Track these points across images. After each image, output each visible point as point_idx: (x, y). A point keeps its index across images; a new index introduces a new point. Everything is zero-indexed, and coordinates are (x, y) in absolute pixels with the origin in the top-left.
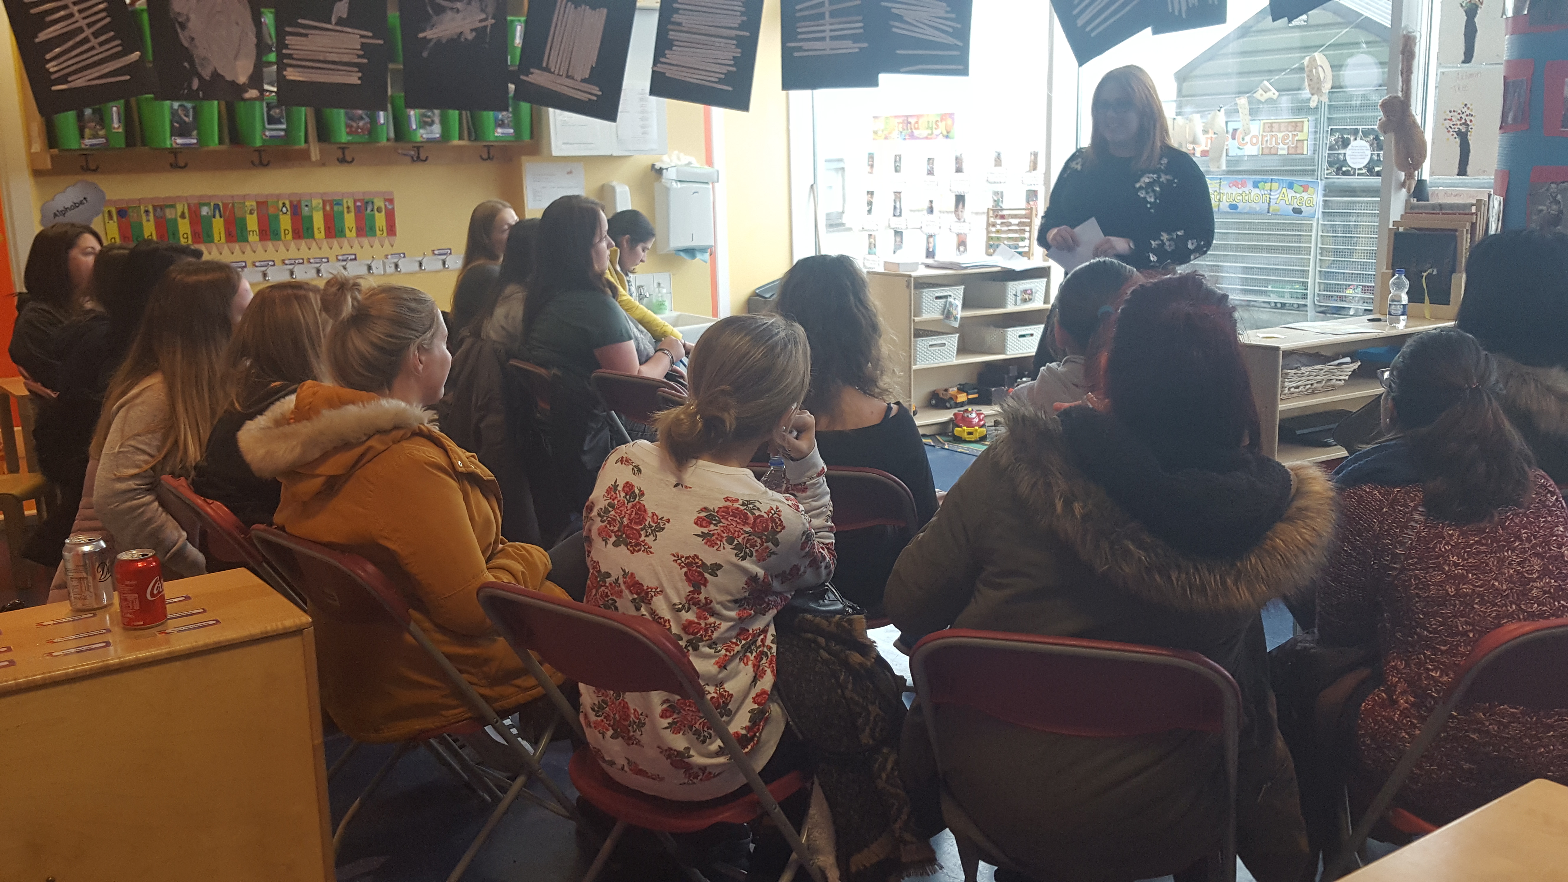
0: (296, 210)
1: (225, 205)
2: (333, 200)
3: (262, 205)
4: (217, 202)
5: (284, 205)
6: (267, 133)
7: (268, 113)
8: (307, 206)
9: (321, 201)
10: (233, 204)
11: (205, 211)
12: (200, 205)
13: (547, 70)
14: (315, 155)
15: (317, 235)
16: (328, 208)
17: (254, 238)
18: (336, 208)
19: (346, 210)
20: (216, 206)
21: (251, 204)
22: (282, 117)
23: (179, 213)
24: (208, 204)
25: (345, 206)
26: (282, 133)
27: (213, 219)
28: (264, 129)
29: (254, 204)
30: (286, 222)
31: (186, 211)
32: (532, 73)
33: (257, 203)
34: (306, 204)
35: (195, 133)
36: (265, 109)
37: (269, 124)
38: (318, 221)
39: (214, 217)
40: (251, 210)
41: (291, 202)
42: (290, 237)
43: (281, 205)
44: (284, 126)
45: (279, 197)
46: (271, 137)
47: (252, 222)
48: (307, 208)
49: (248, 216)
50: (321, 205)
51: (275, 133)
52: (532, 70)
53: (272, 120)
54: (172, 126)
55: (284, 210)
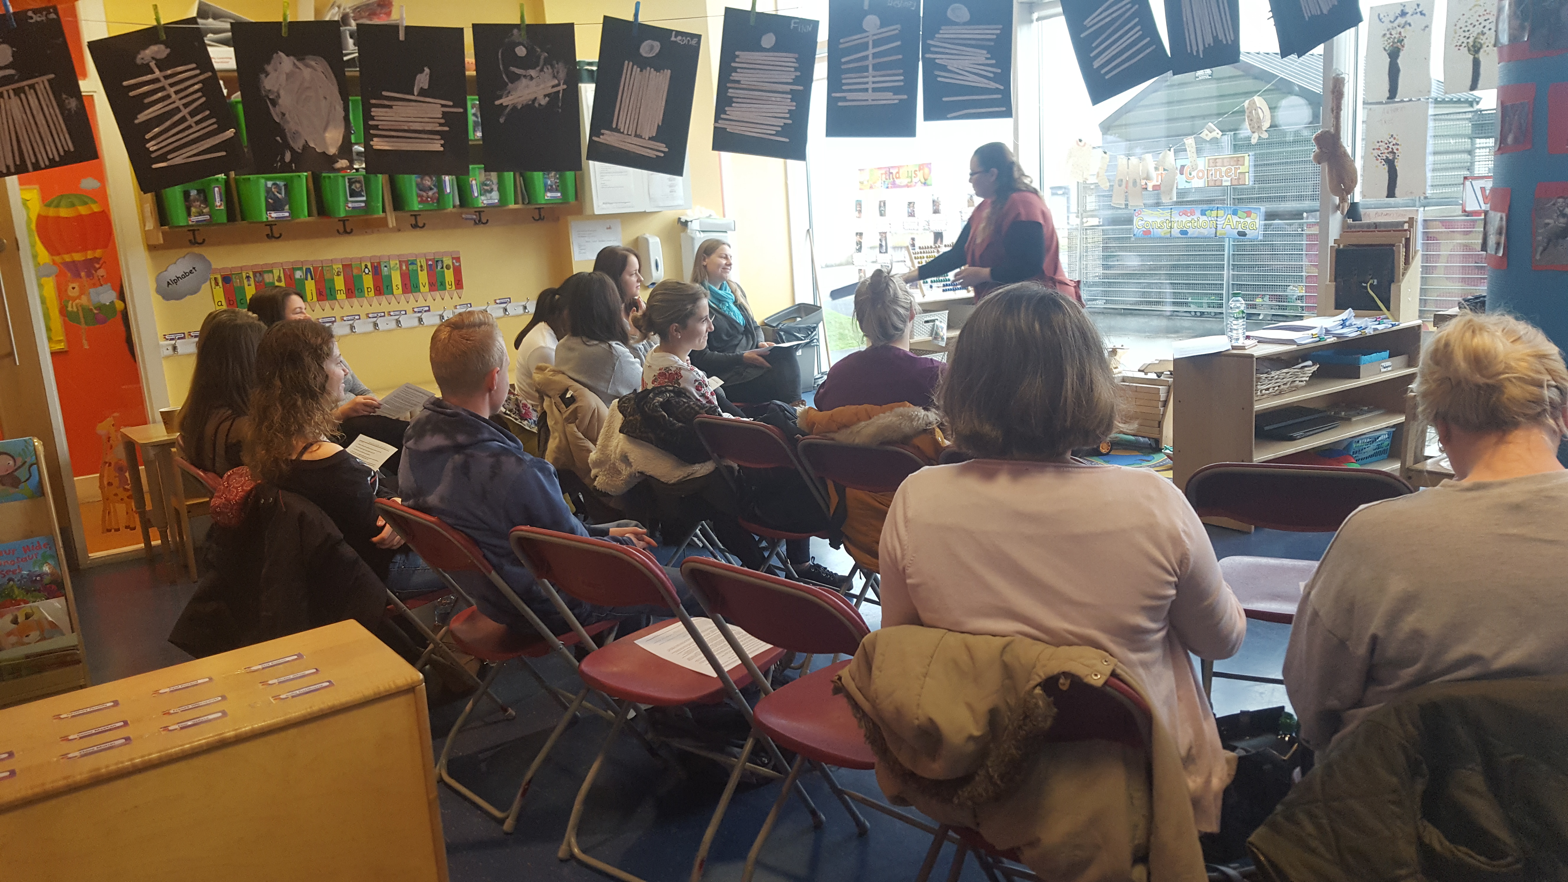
0: (376, 270)
1: (315, 269)
2: (408, 261)
3: (347, 267)
4: (308, 267)
5: (366, 267)
6: (350, 205)
7: (350, 187)
8: (386, 266)
9: (398, 262)
10: (322, 267)
11: (298, 274)
12: (293, 270)
13: (617, 130)
14: (392, 222)
15: (395, 292)
16: (404, 268)
17: (341, 296)
18: (411, 267)
19: (419, 269)
20: (308, 270)
21: (338, 267)
22: (362, 190)
24: (301, 269)
25: (419, 264)
26: (363, 204)
27: (306, 282)
28: (347, 201)
29: (341, 266)
30: (368, 281)
31: (282, 275)
32: (603, 134)
33: (343, 265)
34: (385, 264)
35: (287, 207)
36: (347, 184)
37: (351, 196)
38: (397, 280)
39: (307, 279)
40: (338, 272)
41: (372, 264)
42: (372, 293)
43: (363, 267)
44: (364, 199)
45: (361, 260)
46: (353, 208)
47: (339, 283)
48: (386, 268)
49: (336, 278)
50: (398, 265)
51: (356, 205)
52: (603, 131)
53: (353, 194)
54: (267, 201)
55: (367, 271)
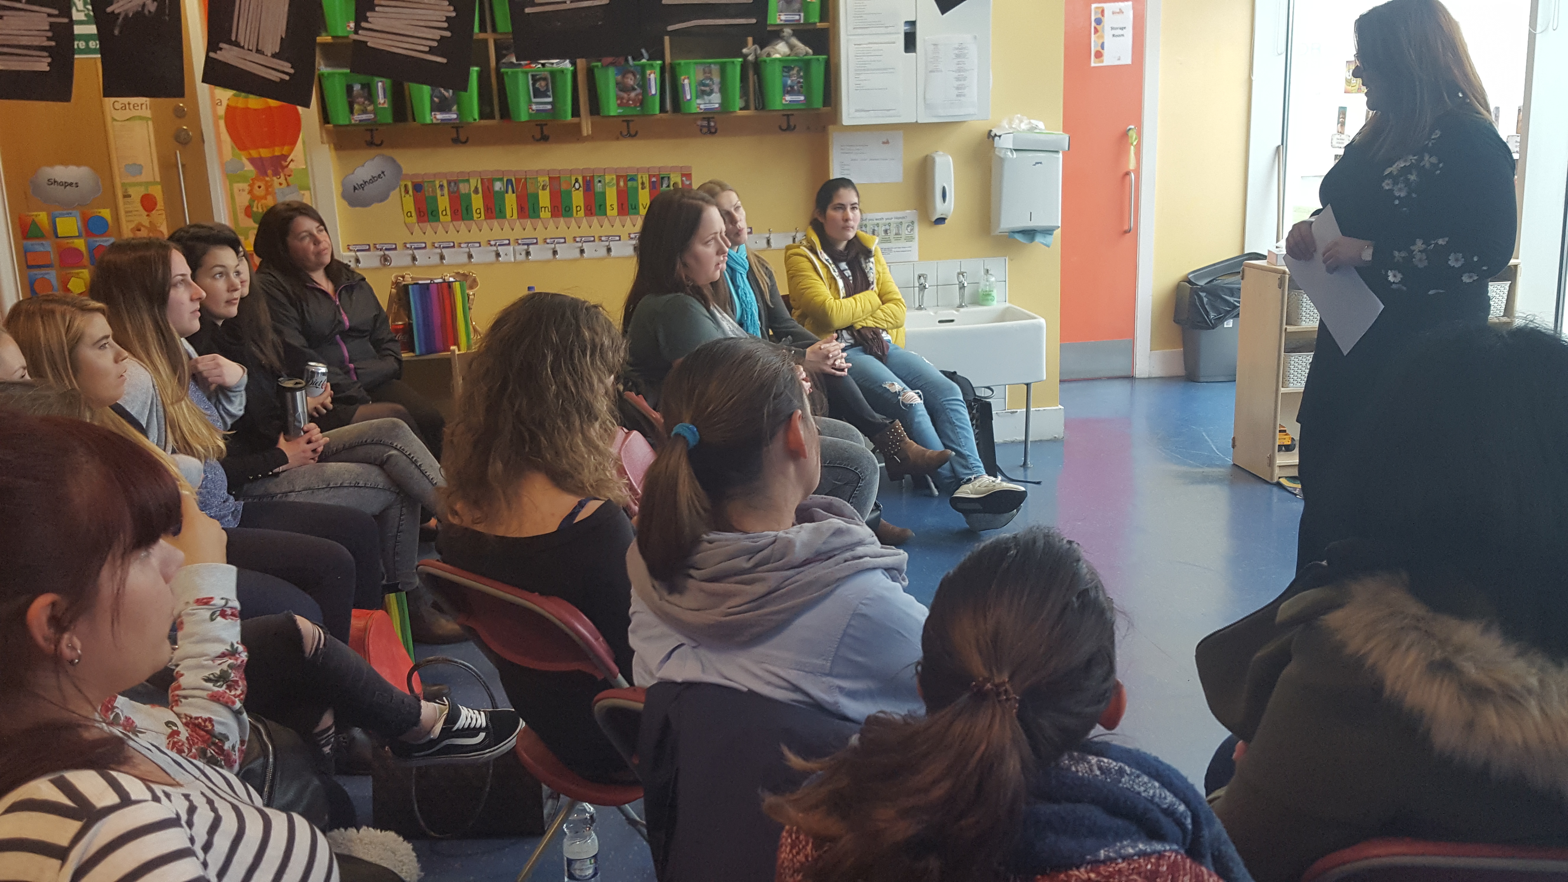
0: (588, 186)
1: (518, 180)
2: (626, 176)
3: (554, 179)
4: (509, 178)
5: (577, 181)
6: (534, 107)
7: (534, 85)
8: (600, 181)
9: (614, 177)
10: (526, 179)
11: (498, 186)
12: (491, 181)
13: (237, 44)
14: (586, 129)
15: (609, 212)
16: (622, 184)
17: (545, 214)
18: (630, 184)
19: (640, 186)
20: (509, 181)
21: (543, 180)
22: (547, 90)
23: (473, 189)
24: (501, 180)
25: (640, 181)
26: (549, 107)
27: (506, 195)
28: (530, 103)
29: (547, 179)
30: (578, 198)
31: (479, 186)
32: (221, 49)
33: (550, 178)
34: (599, 179)
36: (531, 82)
37: (535, 97)
38: (611, 198)
39: (507, 192)
40: (543, 186)
41: (584, 178)
42: (582, 213)
43: (573, 182)
44: (550, 100)
45: (571, 172)
46: (537, 110)
47: (544, 199)
48: (599, 184)
49: (540, 192)
50: (615, 181)
51: (541, 107)
52: (222, 45)
53: (538, 93)
55: (577, 186)
